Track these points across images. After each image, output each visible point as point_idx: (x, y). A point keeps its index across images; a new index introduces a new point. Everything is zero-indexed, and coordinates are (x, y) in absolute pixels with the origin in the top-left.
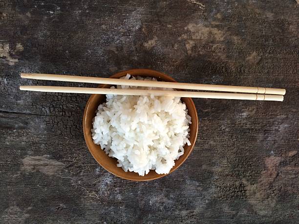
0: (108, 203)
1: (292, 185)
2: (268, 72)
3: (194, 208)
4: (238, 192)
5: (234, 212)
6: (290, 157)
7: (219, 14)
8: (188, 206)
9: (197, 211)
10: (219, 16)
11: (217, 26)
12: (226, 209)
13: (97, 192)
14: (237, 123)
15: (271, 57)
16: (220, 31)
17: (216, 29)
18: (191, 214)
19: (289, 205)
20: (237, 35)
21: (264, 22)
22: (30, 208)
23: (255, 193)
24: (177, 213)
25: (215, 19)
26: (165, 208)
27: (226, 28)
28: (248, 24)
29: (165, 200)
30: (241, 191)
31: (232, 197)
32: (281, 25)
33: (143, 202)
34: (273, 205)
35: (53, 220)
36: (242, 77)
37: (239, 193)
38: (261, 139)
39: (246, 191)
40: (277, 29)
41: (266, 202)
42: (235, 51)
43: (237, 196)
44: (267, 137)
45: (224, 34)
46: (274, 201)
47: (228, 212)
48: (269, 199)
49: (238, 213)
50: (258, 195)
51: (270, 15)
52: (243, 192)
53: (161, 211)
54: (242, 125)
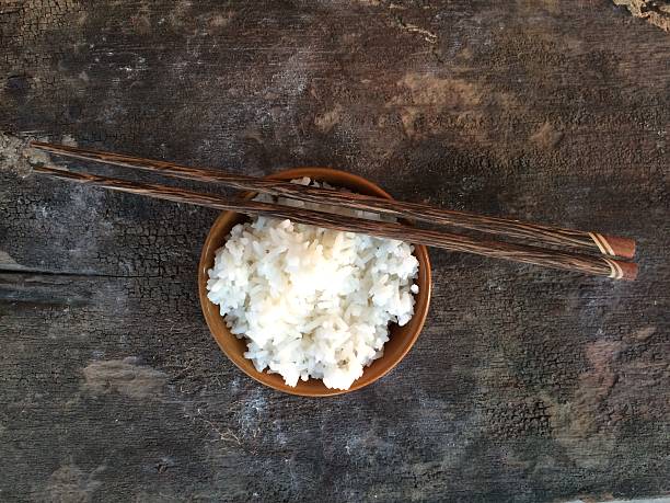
0: (261, 452)
1: (649, 400)
2: (579, 163)
3: (439, 456)
4: (531, 419)
5: (527, 464)
6: (640, 340)
7: (466, 50)
8: (429, 454)
9: (446, 463)
10: (466, 54)
11: (463, 75)
12: (509, 457)
13: (236, 429)
14: (520, 273)
15: (583, 132)
16: (470, 85)
17: (461, 80)
18: (435, 471)
19: (646, 445)
20: (507, 90)
21: (563, 59)
22: (101, 468)
23: (570, 421)
24: (404, 468)
25: (458, 62)
26: (379, 458)
27: (483, 78)
28: (530, 66)
29: (377, 442)
30: (540, 417)
31: (520, 431)
32: (599, 63)
33: (332, 448)
34: (610, 445)
35: (149, 491)
36: (524, 176)
37: (535, 422)
38: (574, 304)
39: (550, 416)
40: (592, 73)
41: (594, 440)
42: (506, 122)
43: (531, 429)
44: (588, 300)
45: (480, 91)
46: (613, 436)
47: (514, 463)
48: (601, 433)
49: (535, 464)
50: (576, 425)
51: (575, 45)
52: (543, 419)
53: (370, 466)
54: (531, 276)
